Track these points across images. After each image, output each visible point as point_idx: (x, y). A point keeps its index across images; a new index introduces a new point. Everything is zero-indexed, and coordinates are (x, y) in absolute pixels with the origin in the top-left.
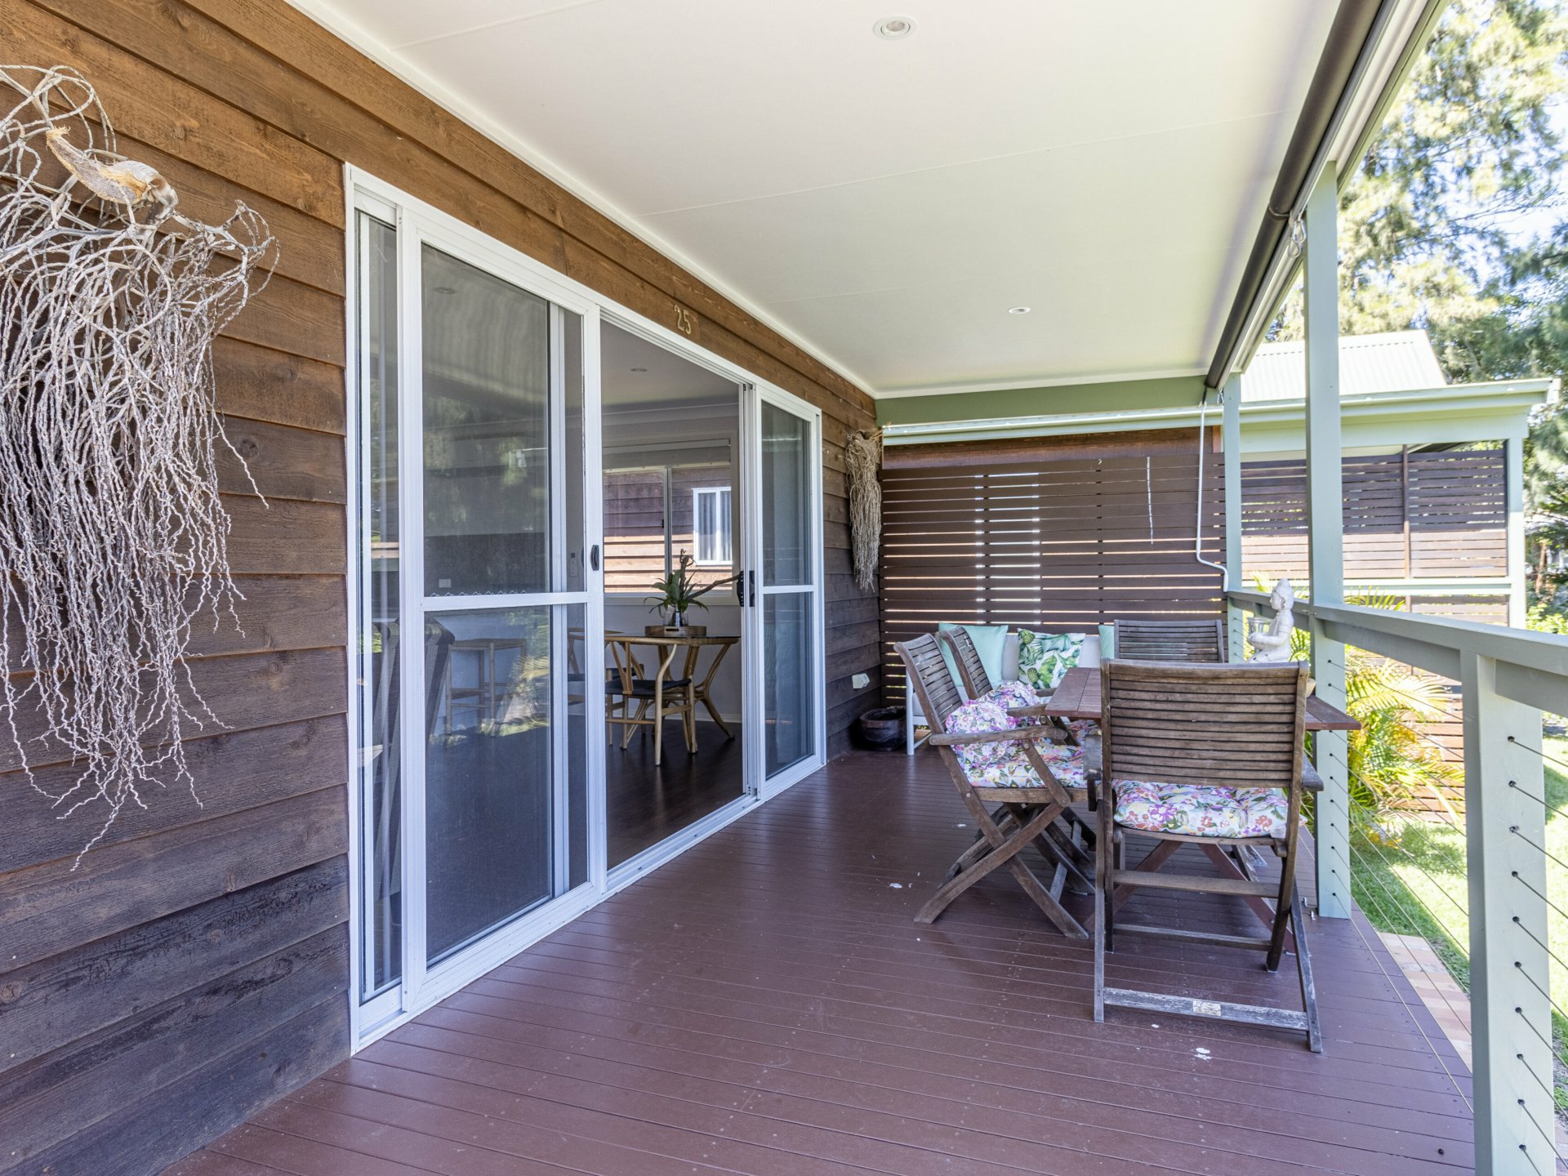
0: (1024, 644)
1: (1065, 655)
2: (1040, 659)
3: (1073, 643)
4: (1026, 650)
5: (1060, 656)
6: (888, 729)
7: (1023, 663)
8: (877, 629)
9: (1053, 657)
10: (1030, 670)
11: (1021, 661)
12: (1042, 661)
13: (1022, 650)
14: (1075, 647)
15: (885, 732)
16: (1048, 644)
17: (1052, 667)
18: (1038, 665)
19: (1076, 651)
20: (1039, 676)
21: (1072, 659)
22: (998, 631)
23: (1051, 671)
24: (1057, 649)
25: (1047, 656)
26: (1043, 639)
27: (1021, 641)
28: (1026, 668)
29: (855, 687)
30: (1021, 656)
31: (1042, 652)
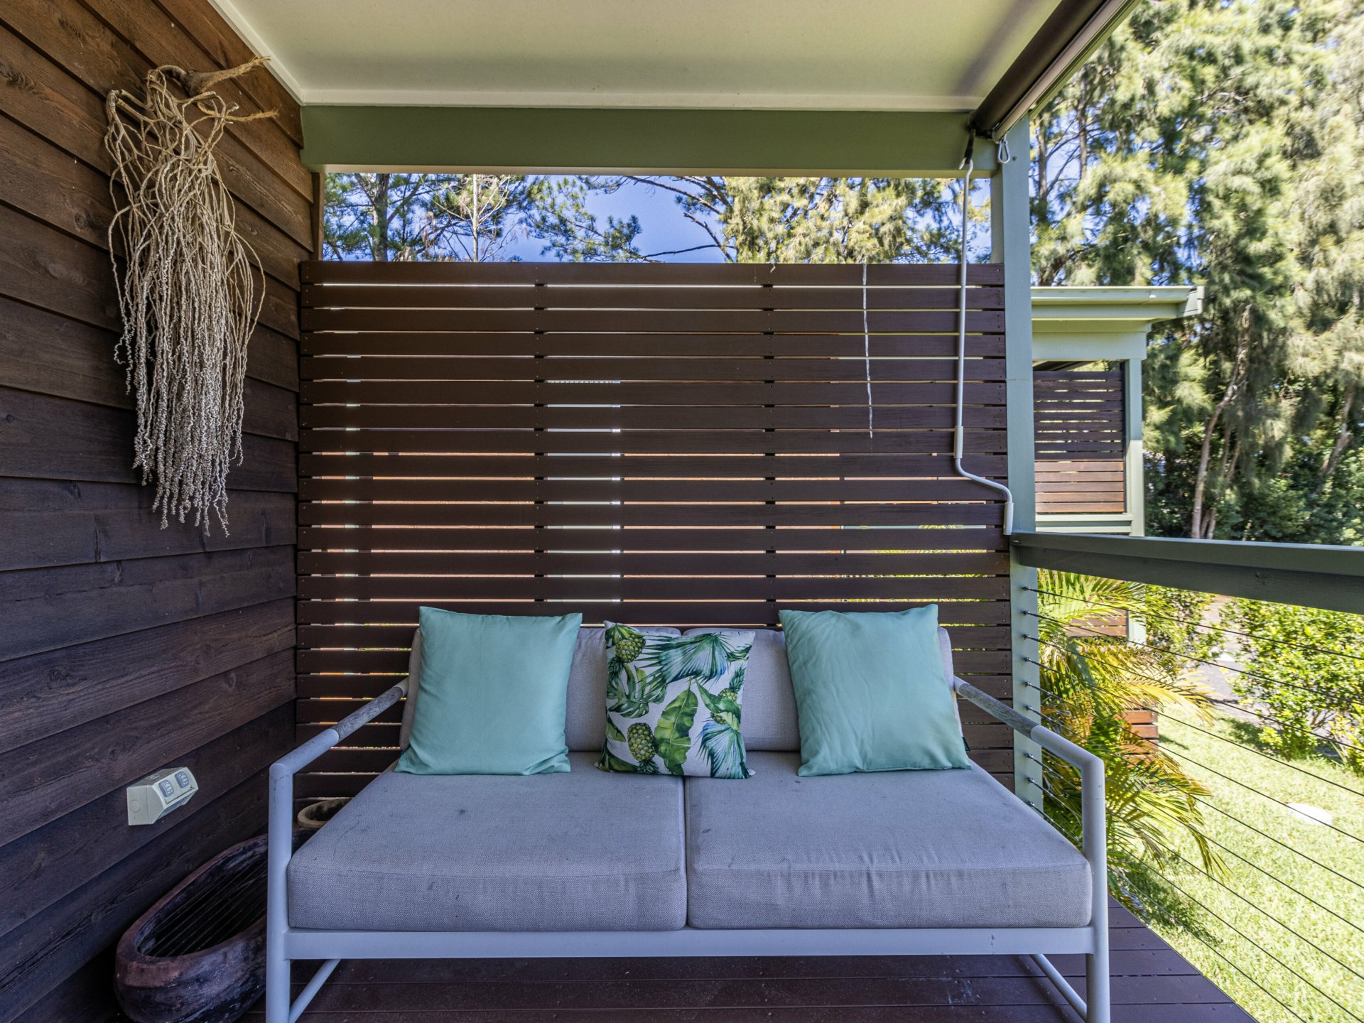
0: (619, 661)
1: (716, 687)
2: (659, 700)
3: (731, 657)
4: (623, 675)
5: (704, 691)
6: (201, 980)
7: (618, 709)
8: (291, 618)
9: (689, 694)
10: (633, 728)
11: (612, 703)
12: (663, 706)
13: (615, 675)
14: (734, 667)
15: (187, 993)
16: (676, 660)
17: (686, 721)
18: (654, 717)
19: (738, 675)
20: (655, 744)
21: (730, 696)
22: (560, 627)
23: (683, 732)
24: (696, 673)
25: (674, 691)
26: (665, 648)
27: (612, 654)
28: (624, 724)
29: (132, 822)
30: (610, 691)
31: (662, 681)
